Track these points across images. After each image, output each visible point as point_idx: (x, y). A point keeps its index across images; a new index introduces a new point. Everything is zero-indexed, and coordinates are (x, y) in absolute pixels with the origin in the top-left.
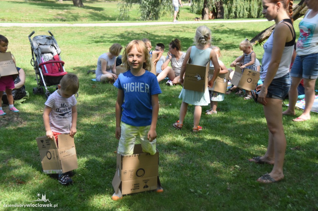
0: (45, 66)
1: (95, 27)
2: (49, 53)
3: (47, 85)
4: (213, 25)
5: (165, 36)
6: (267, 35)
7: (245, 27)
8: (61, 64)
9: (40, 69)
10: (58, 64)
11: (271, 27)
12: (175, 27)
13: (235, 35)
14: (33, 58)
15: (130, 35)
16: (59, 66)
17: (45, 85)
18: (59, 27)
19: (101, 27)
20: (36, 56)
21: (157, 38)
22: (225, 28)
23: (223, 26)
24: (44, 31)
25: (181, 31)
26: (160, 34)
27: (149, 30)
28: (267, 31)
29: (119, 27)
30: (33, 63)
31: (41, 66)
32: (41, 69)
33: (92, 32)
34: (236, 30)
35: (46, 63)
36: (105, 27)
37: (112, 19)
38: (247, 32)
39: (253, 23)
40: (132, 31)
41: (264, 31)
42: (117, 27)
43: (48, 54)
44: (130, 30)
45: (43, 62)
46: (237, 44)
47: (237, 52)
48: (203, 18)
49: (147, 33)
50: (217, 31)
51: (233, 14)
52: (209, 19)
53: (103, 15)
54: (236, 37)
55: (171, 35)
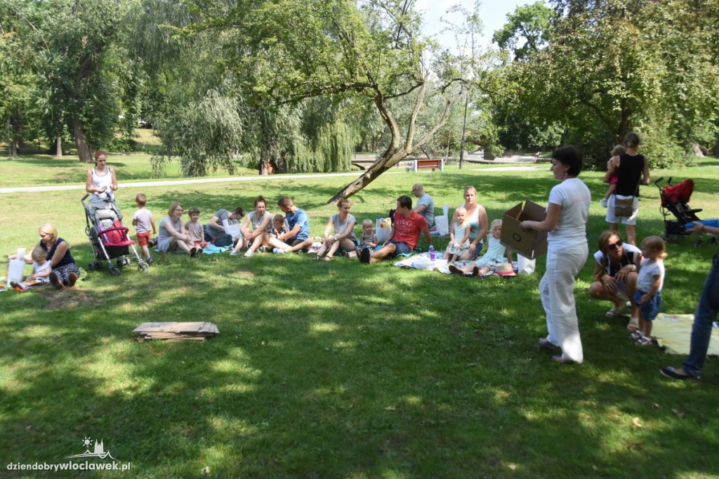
0: (105, 234)
1: (127, 188)
2: (108, 218)
3: (111, 258)
4: (279, 181)
5: (221, 196)
6: (351, 191)
7: (320, 183)
8: (124, 231)
9: (99, 239)
10: (120, 231)
11: (355, 181)
12: (231, 185)
13: (310, 193)
14: (88, 226)
15: (176, 196)
16: (121, 233)
17: (108, 257)
18: (78, 190)
19: (135, 188)
20: (93, 223)
21: (211, 199)
22: (295, 184)
23: (292, 182)
24: (60, 195)
25: (241, 189)
26: (215, 194)
27: (199, 189)
28: (351, 186)
29: (159, 186)
30: (88, 233)
31: (101, 234)
32: (101, 238)
33: (124, 193)
34: (309, 186)
35: (106, 232)
36: (141, 187)
38: (322, 188)
39: (327, 178)
40: (176, 191)
41: (347, 187)
42: (156, 187)
43: (106, 220)
44: (173, 190)
45: (103, 229)
46: (316, 203)
47: (319, 212)
48: (260, 173)
49: (198, 193)
50: (286, 188)
51: (295, 168)
52: (269, 174)
53: (122, 172)
54: (311, 195)
55: (229, 194)
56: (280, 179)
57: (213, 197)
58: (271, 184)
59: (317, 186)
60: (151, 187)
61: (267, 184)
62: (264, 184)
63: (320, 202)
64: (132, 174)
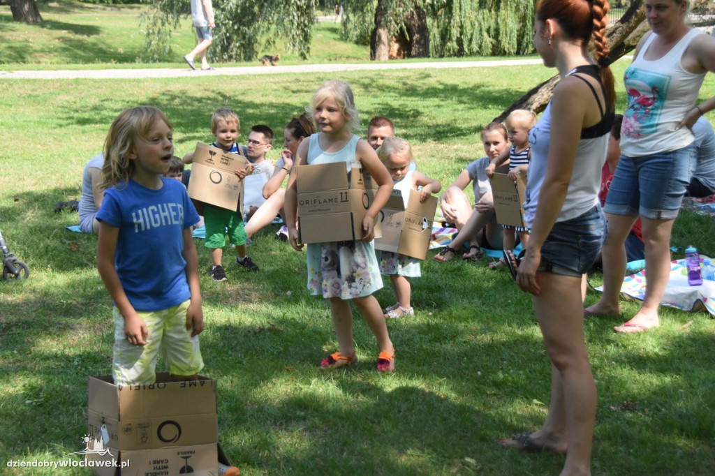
1: (77, 81)
4: (401, 74)
5: (271, 105)
6: (542, 101)
12: (298, 80)
13: (461, 102)
15: (177, 101)
19: (95, 81)
22: (432, 82)
23: (428, 76)
26: (258, 101)
27: (229, 89)
28: (543, 90)
29: (145, 80)
33: (68, 93)
34: (461, 86)
36: (106, 80)
37: (125, 58)
38: (489, 92)
39: (505, 69)
40: (183, 92)
41: (535, 91)
42: (138, 81)
44: (175, 88)
46: (464, 126)
47: (465, 148)
48: (373, 56)
49: (224, 96)
50: (411, 91)
51: (453, 45)
52: (391, 57)
53: (101, 46)
54: (461, 107)
55: (288, 101)
56: (405, 69)
57: (256, 106)
58: (381, 82)
59: (478, 87)
60: (130, 81)
61: (373, 80)
62: (367, 81)
63: (475, 124)
64: (121, 50)
